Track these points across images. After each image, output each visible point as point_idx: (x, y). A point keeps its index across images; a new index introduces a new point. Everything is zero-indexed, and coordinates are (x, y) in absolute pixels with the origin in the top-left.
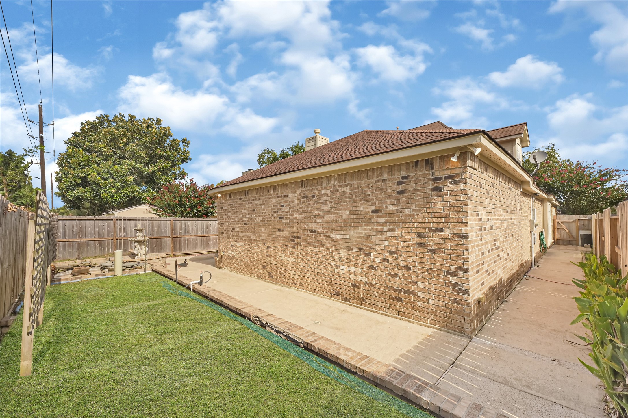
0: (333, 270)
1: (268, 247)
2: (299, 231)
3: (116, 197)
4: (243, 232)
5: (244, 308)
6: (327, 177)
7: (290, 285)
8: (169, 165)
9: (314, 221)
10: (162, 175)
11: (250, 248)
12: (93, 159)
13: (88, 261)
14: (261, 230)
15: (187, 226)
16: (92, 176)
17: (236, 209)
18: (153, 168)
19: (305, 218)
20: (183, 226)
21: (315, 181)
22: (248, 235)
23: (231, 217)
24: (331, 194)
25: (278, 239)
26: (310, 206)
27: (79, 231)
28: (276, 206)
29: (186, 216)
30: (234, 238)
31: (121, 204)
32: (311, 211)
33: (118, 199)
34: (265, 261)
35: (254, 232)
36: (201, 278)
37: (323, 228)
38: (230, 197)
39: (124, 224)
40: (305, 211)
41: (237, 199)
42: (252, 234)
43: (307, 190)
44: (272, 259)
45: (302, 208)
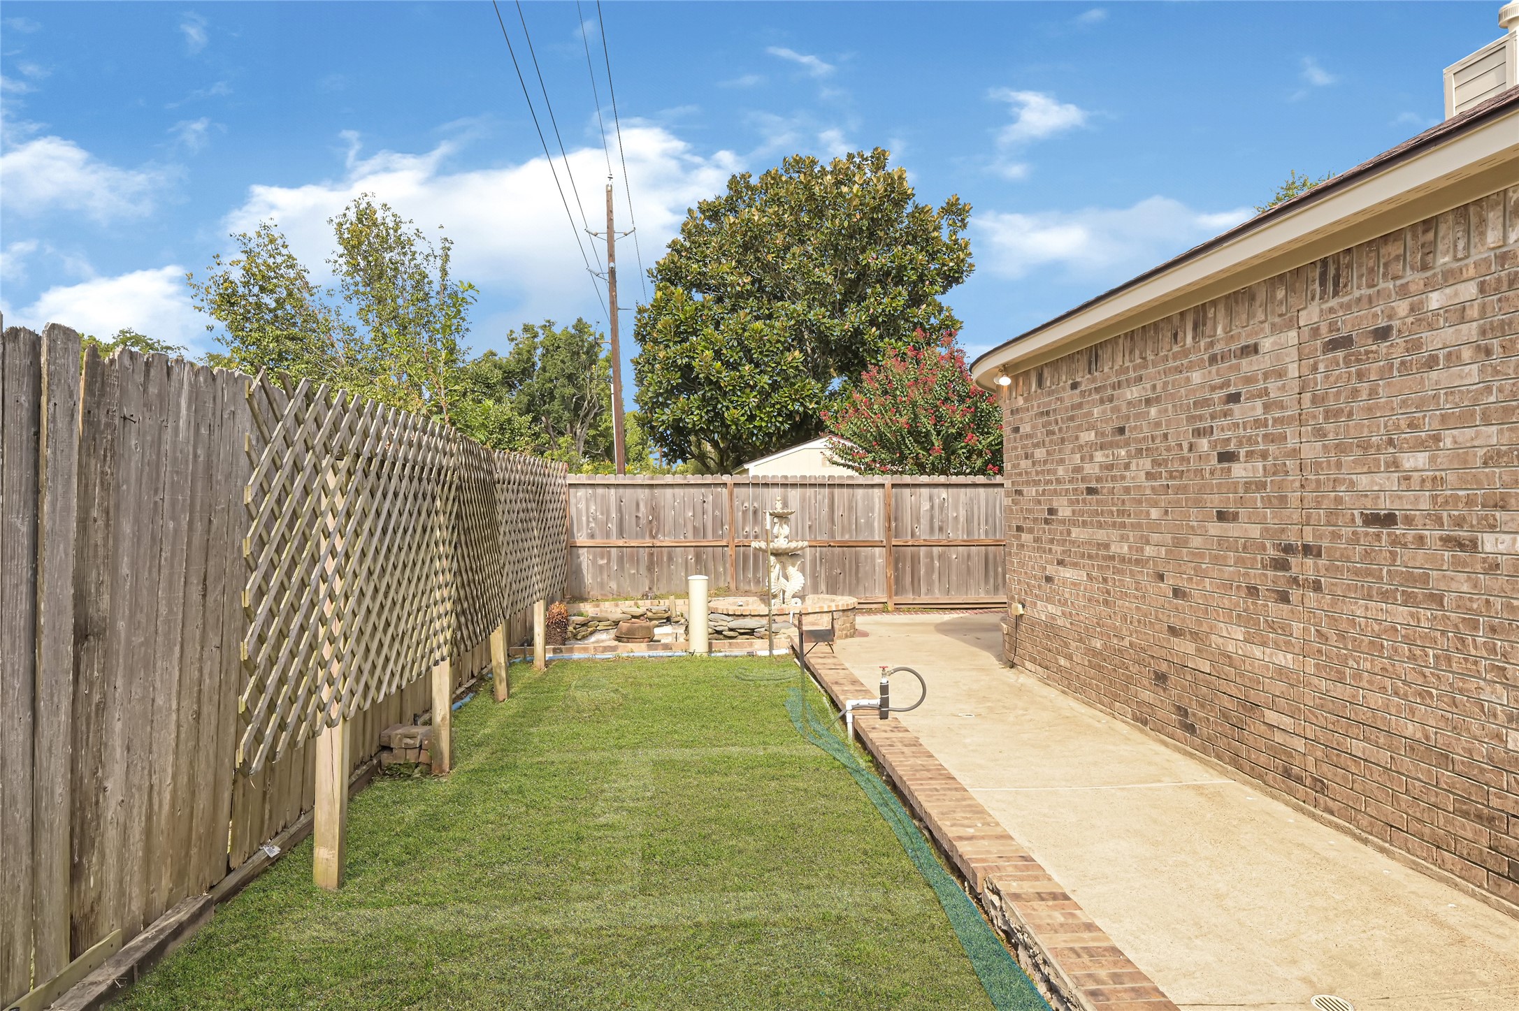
0: (1498, 736)
1: (1177, 593)
2: (1309, 517)
3: (761, 418)
4: (1084, 524)
5: (971, 838)
6: (1462, 212)
7: (1270, 777)
8: (901, 302)
9: (1387, 465)
10: (881, 337)
11: (1108, 592)
12: (706, 312)
13: (664, 604)
14: (1148, 513)
15: (936, 507)
16: (704, 361)
17: (1060, 430)
18: (854, 317)
19: (1341, 448)
20: (926, 506)
21: (1394, 249)
22: (1101, 535)
23: (1045, 462)
24: (1483, 308)
25: (1216, 557)
26: (1365, 386)
27: (651, 518)
28: (1206, 403)
29: (934, 470)
30: (1054, 548)
31: (774, 439)
32: (1370, 409)
33: (764, 424)
34: (1163, 653)
35: (1123, 525)
36: (884, 689)
37: (1434, 498)
38: (1040, 383)
39: (755, 498)
40: (1338, 413)
41: (1064, 389)
42: (1115, 534)
43: (1347, 307)
44: (1189, 647)
45: (1324, 398)
